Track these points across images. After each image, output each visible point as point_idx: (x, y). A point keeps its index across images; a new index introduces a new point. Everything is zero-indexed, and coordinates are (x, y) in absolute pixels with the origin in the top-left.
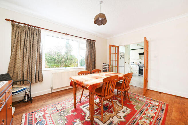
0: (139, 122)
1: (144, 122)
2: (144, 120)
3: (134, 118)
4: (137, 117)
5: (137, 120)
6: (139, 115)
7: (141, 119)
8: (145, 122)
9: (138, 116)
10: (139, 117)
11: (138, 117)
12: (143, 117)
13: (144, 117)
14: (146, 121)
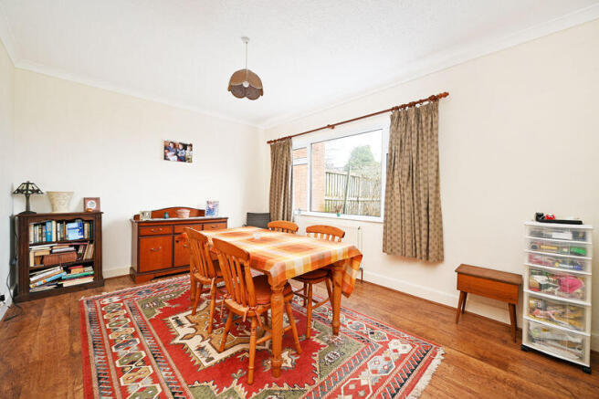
0: (150, 367)
1: (139, 376)
2: (147, 382)
3: (167, 361)
4: (164, 370)
5: (159, 366)
6: (169, 379)
7: (155, 378)
8: (139, 380)
9: (167, 375)
10: (163, 375)
11: (164, 373)
12: (158, 386)
13: (156, 391)
14: (140, 384)
